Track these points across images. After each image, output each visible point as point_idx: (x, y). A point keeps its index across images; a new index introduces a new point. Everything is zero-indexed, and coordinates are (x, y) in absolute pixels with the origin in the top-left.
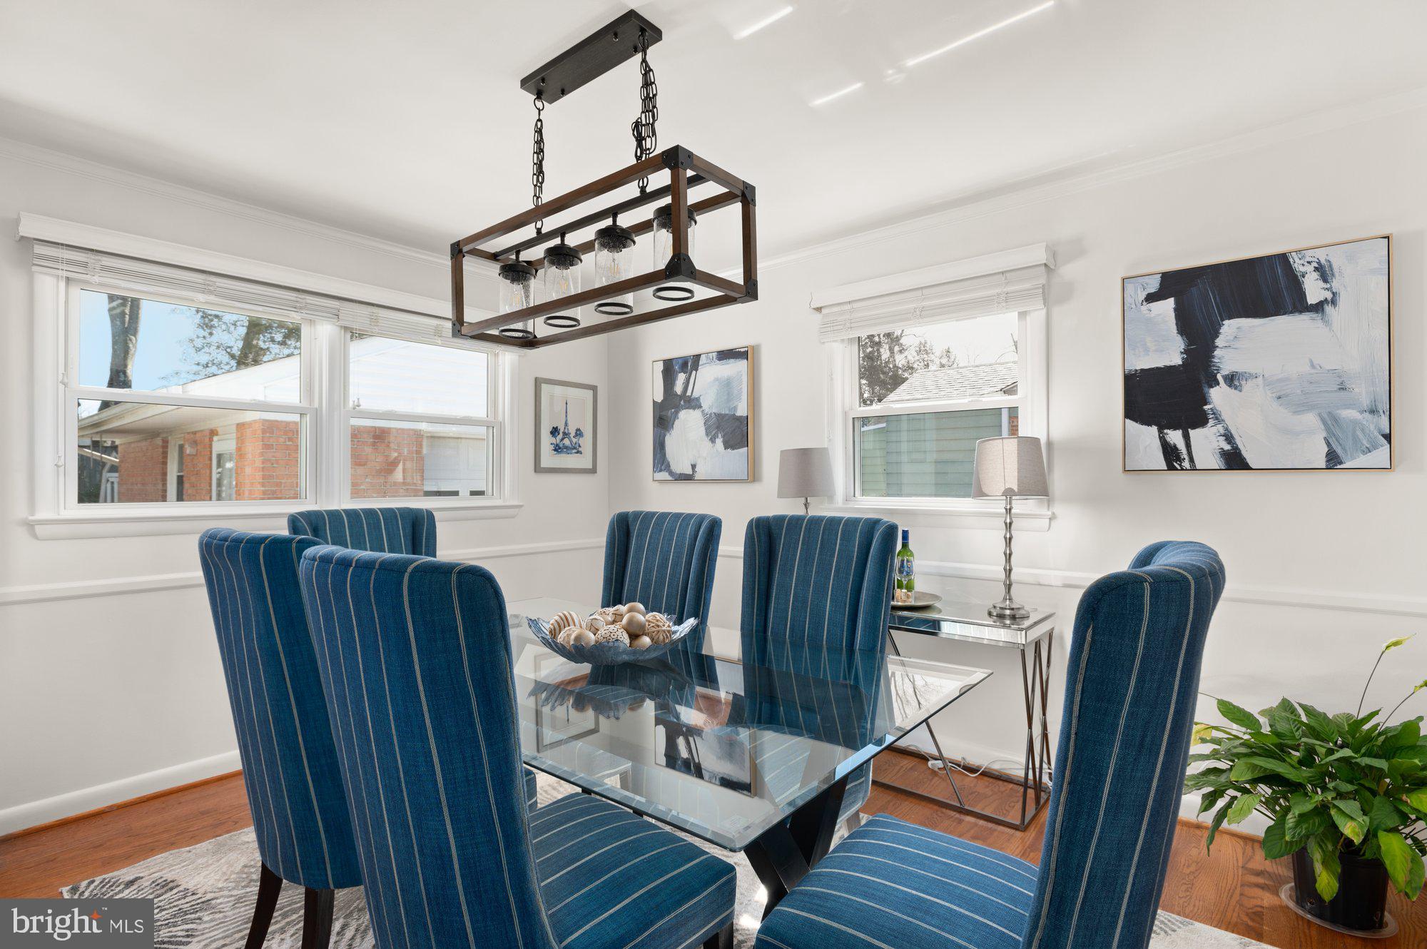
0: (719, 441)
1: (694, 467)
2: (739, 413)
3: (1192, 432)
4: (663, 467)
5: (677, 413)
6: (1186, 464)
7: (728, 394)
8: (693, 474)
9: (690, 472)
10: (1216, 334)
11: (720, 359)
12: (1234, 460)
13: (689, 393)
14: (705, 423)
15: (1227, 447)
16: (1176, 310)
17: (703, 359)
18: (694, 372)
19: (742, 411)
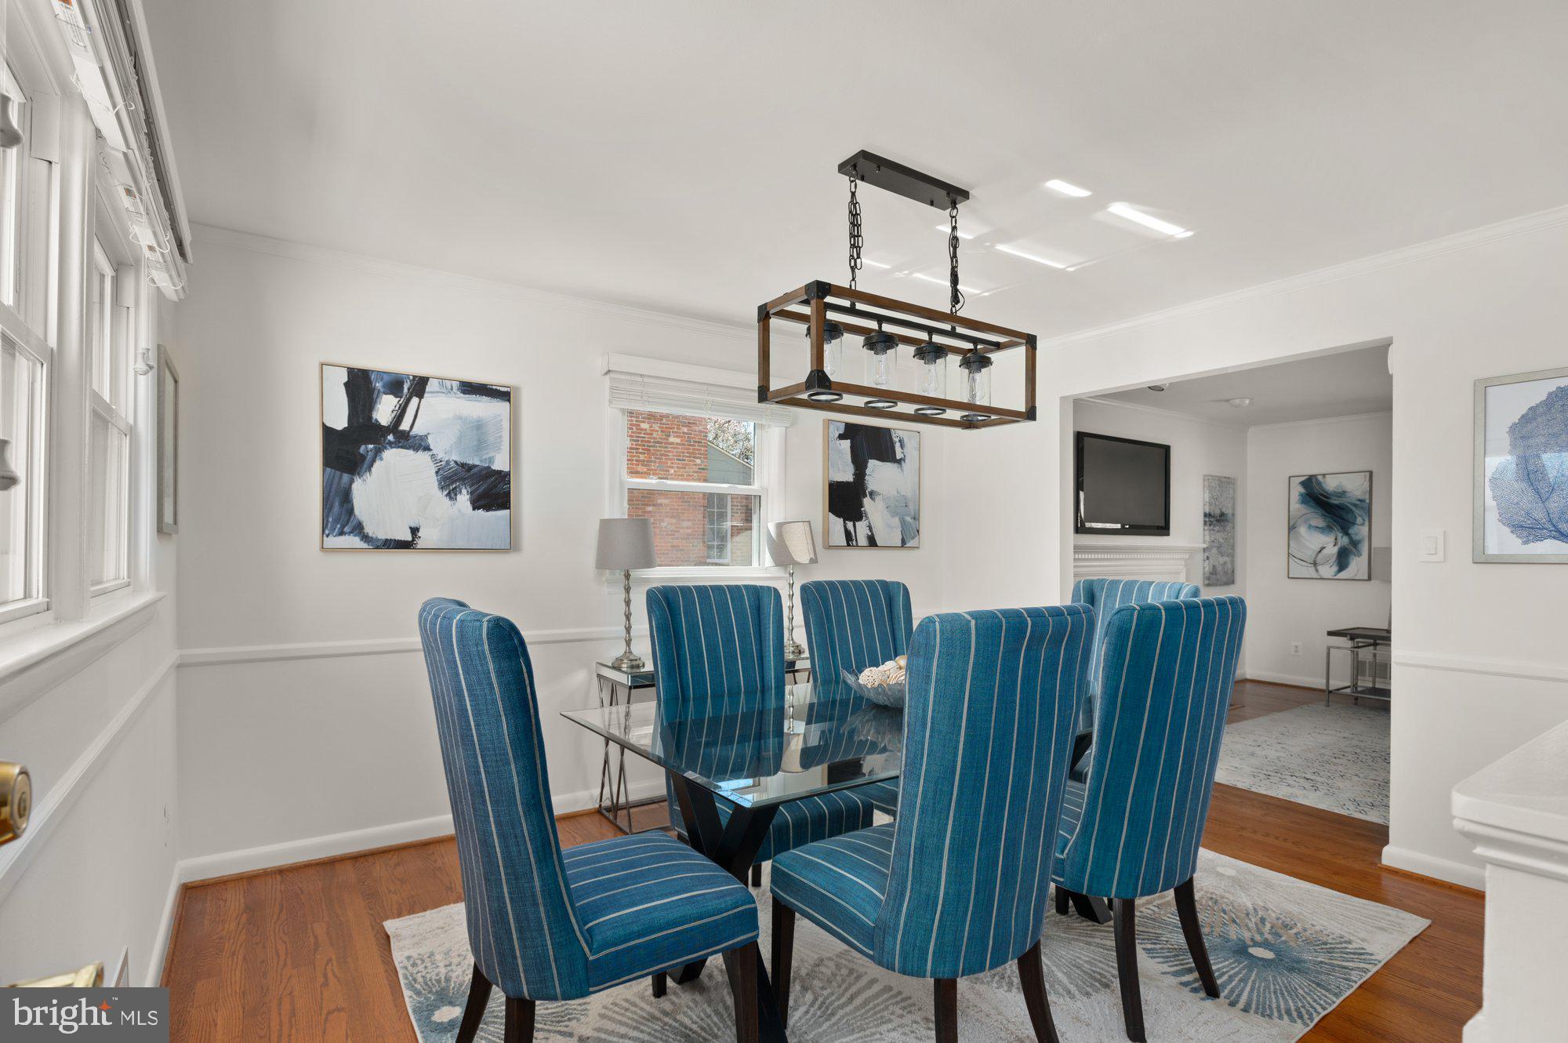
0: (464, 498)
1: (414, 531)
2: (496, 467)
3: (857, 523)
4: (346, 529)
5: (378, 452)
6: (854, 543)
7: (479, 440)
8: (413, 540)
9: (409, 538)
10: (866, 467)
11: (464, 392)
12: (872, 542)
13: (405, 426)
14: (437, 473)
15: (870, 534)
16: (851, 447)
17: (432, 386)
18: (415, 400)
19: (500, 464)
